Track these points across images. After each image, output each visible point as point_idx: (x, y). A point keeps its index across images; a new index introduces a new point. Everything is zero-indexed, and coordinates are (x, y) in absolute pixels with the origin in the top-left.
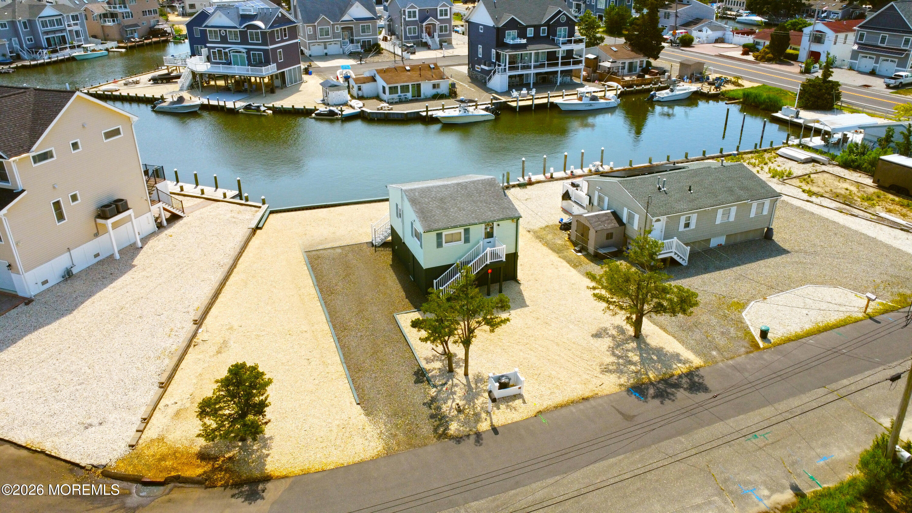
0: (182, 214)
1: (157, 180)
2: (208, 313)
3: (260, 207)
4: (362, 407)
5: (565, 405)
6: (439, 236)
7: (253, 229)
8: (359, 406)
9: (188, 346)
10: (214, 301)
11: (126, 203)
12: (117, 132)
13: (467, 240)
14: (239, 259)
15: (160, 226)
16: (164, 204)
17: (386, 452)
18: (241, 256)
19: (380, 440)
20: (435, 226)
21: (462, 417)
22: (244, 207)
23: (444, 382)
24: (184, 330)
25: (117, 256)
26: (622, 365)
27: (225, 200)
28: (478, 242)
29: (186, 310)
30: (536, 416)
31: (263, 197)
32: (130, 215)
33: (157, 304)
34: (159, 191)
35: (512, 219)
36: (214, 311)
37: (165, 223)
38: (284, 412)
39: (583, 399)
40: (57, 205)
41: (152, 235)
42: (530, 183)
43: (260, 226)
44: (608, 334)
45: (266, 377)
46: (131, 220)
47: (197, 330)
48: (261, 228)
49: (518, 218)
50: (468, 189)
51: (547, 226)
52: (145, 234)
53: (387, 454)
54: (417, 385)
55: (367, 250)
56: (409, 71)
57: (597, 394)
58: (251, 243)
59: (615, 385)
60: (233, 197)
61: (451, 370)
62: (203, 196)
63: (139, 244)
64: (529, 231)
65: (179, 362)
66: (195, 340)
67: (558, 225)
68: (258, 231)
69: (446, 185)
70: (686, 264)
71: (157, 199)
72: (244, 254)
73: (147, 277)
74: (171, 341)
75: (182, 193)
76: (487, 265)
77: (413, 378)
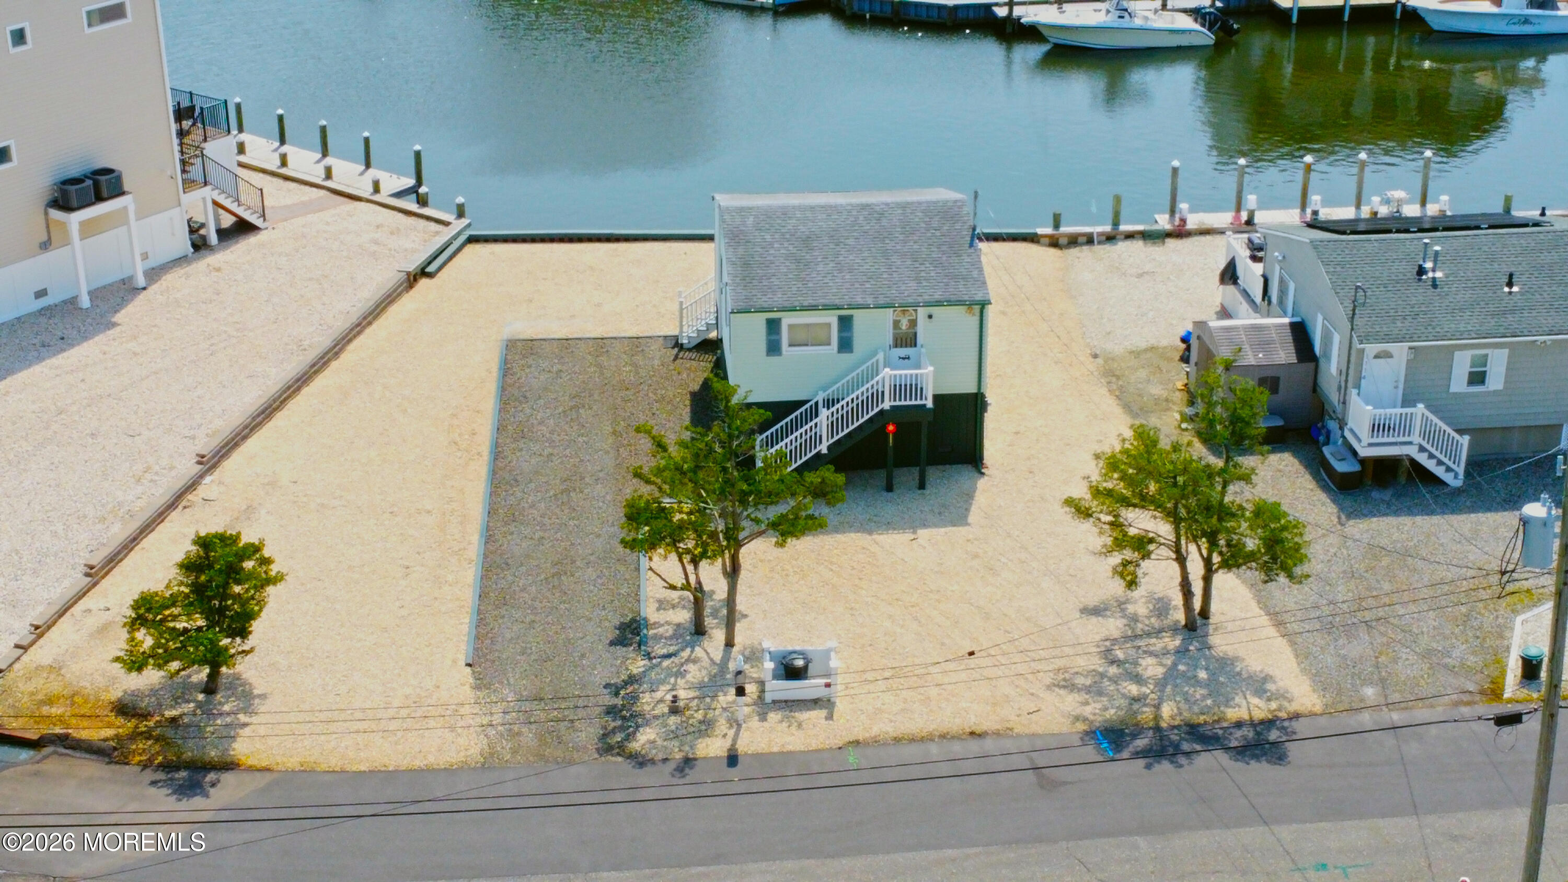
0: (258, 222)
1: (210, 130)
2: (237, 445)
3: (446, 224)
4: (474, 672)
5: (922, 739)
6: (773, 326)
7: (408, 274)
8: (468, 669)
9: (172, 505)
10: (259, 425)
11: (119, 178)
12: (116, 12)
13: (845, 345)
14: (350, 341)
15: (200, 245)
16: (217, 192)
17: (482, 760)
18: (359, 333)
19: (482, 736)
20: (763, 301)
21: (673, 720)
22: (412, 220)
23: (672, 649)
24: (173, 473)
25: (84, 302)
26: (1110, 679)
27: (377, 198)
28: (875, 353)
29: (192, 432)
30: (840, 748)
31: (460, 200)
32: (125, 208)
33: (136, 413)
34: (207, 161)
35: (970, 305)
36: (252, 444)
37: (213, 239)
38: (312, 655)
39: (972, 733)
41: (181, 260)
42: (1180, 233)
43: (430, 269)
44: (1123, 610)
45: (274, 569)
46: (126, 222)
47: (202, 476)
48: (430, 275)
49: (983, 305)
50: (884, 222)
51: (1152, 349)
52: (159, 257)
53: (483, 765)
54: (612, 649)
55: (658, 354)
57: (1011, 729)
58: (394, 309)
59: (1063, 716)
60: (399, 195)
61: (699, 630)
62: (328, 184)
63: (141, 281)
64: (1095, 356)
65: (141, 532)
66: (190, 497)
67: (1176, 349)
68: (424, 282)
69: (831, 206)
70: (1458, 483)
71: (201, 179)
72: (368, 331)
73: (135, 354)
74: (140, 489)
75: (283, 171)
76: (882, 412)
77: (613, 634)
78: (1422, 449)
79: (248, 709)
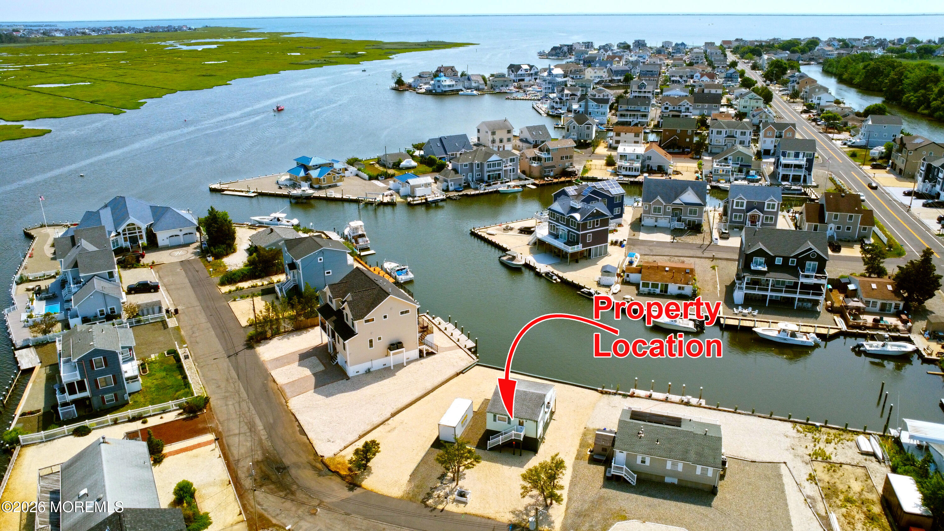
0: (436, 352)
2: (401, 411)
3: (475, 360)
5: (478, 516)
6: (495, 416)
7: (459, 372)
8: (410, 477)
9: (382, 423)
10: (408, 407)
11: (403, 344)
12: (407, 312)
13: (509, 423)
14: (437, 388)
15: (421, 357)
16: (427, 346)
17: (400, 498)
18: (441, 386)
19: (403, 492)
20: (493, 411)
21: (437, 499)
22: (468, 357)
23: (446, 483)
24: (386, 416)
25: (392, 368)
26: (522, 514)
27: (464, 349)
29: (394, 407)
30: (462, 514)
32: (404, 350)
33: (387, 399)
34: (425, 341)
37: (425, 355)
39: (488, 518)
40: (371, 341)
41: (416, 360)
42: (631, 396)
43: (466, 370)
45: (380, 449)
46: (403, 353)
47: (390, 418)
48: (463, 373)
52: (410, 359)
54: (437, 479)
56: (667, 271)
57: (496, 519)
58: (452, 380)
59: (507, 519)
60: (469, 348)
61: (454, 479)
62: (457, 342)
63: (405, 364)
64: (586, 428)
66: (386, 422)
68: (461, 375)
69: (518, 390)
70: (634, 485)
72: (443, 386)
73: (395, 384)
74: (378, 419)
75: (451, 337)
76: (512, 439)
77: (439, 476)
78: (625, 475)
79: (368, 475)
